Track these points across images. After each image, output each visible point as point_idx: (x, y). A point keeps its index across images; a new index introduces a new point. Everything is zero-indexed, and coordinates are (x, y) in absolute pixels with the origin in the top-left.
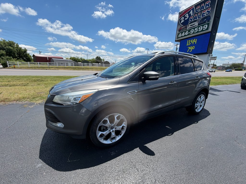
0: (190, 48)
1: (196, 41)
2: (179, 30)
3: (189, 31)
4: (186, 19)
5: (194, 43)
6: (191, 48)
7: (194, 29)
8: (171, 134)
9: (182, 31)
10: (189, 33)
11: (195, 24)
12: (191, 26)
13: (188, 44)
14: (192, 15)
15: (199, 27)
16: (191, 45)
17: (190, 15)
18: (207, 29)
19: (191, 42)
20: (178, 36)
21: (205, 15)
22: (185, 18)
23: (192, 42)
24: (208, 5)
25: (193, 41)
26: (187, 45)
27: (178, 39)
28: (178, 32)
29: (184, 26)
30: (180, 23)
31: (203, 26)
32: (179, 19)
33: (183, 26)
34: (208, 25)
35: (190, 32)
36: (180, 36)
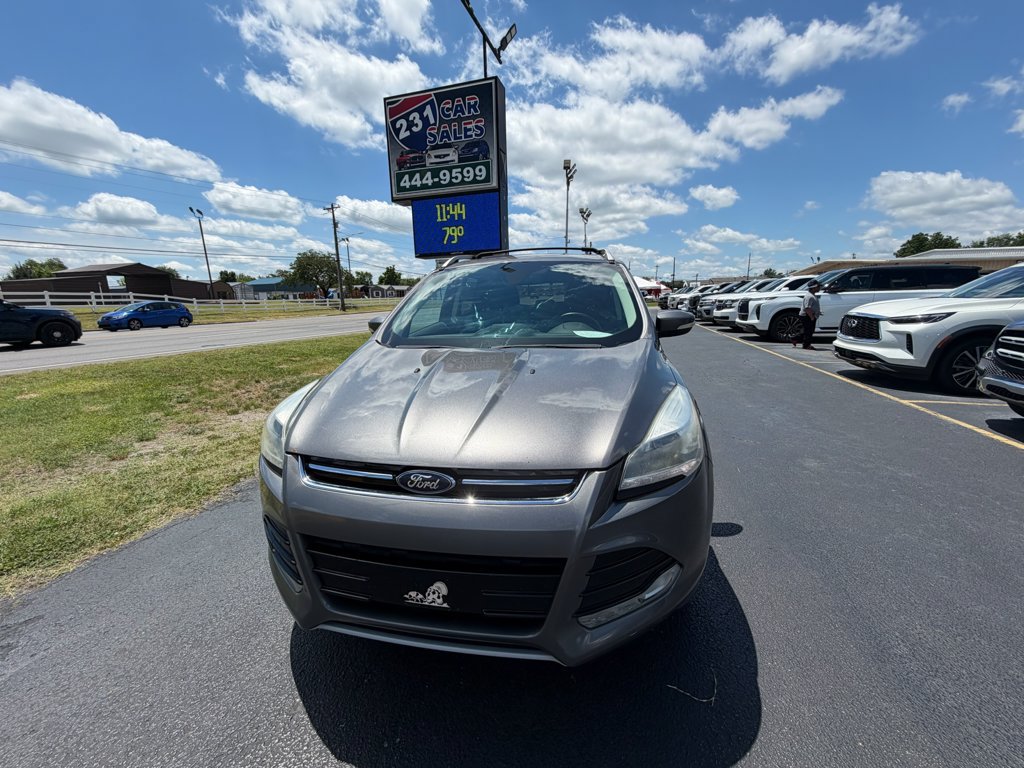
0: (449, 231)
1: (463, 212)
2: (401, 164)
3: (435, 173)
4: (415, 129)
5: (460, 215)
6: (453, 231)
7: (450, 170)
9: (409, 168)
10: (436, 180)
11: (448, 155)
12: (436, 157)
13: (442, 218)
14: (432, 121)
15: (463, 168)
16: (452, 222)
17: (425, 120)
18: (487, 179)
19: (448, 213)
20: (399, 181)
21: (471, 136)
22: (411, 125)
23: (451, 212)
24: (474, 106)
25: (453, 210)
26: (439, 220)
27: (402, 195)
28: (397, 168)
29: (414, 152)
30: (398, 137)
31: (474, 167)
32: (389, 121)
33: (408, 153)
34: (487, 166)
35: (440, 180)
36: (406, 183)
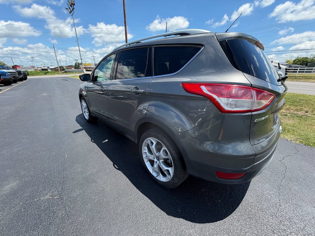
8: (117, 168)
